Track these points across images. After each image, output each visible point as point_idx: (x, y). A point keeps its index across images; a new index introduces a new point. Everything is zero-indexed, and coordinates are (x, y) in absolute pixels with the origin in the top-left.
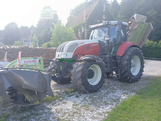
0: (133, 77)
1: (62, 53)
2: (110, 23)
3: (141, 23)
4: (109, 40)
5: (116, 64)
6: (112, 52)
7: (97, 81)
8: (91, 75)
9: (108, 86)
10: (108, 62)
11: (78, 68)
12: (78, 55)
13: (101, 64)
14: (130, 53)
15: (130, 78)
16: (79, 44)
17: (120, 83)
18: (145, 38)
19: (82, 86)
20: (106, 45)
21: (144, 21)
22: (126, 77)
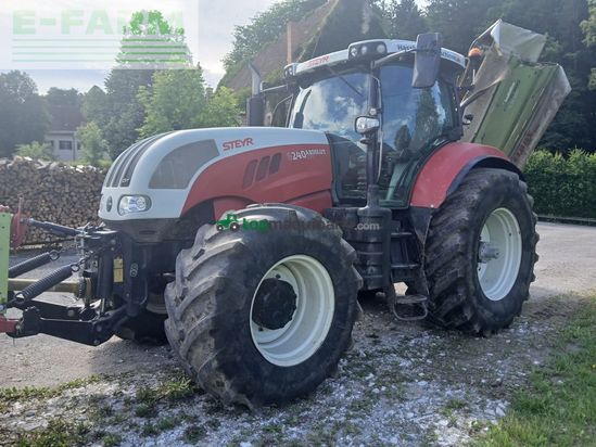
0: (489, 309)
1: (125, 190)
2: (380, 48)
3: (519, 62)
4: (374, 130)
5: (410, 248)
6: (390, 192)
7: (308, 342)
8: (279, 307)
9: (369, 356)
10: (372, 240)
11: (199, 275)
12: (215, 204)
13: (334, 251)
14: (476, 197)
15: (475, 315)
16: (220, 148)
17: (426, 338)
18: (535, 131)
19: (223, 377)
20: (362, 158)
21: (534, 56)
22: (459, 310)
